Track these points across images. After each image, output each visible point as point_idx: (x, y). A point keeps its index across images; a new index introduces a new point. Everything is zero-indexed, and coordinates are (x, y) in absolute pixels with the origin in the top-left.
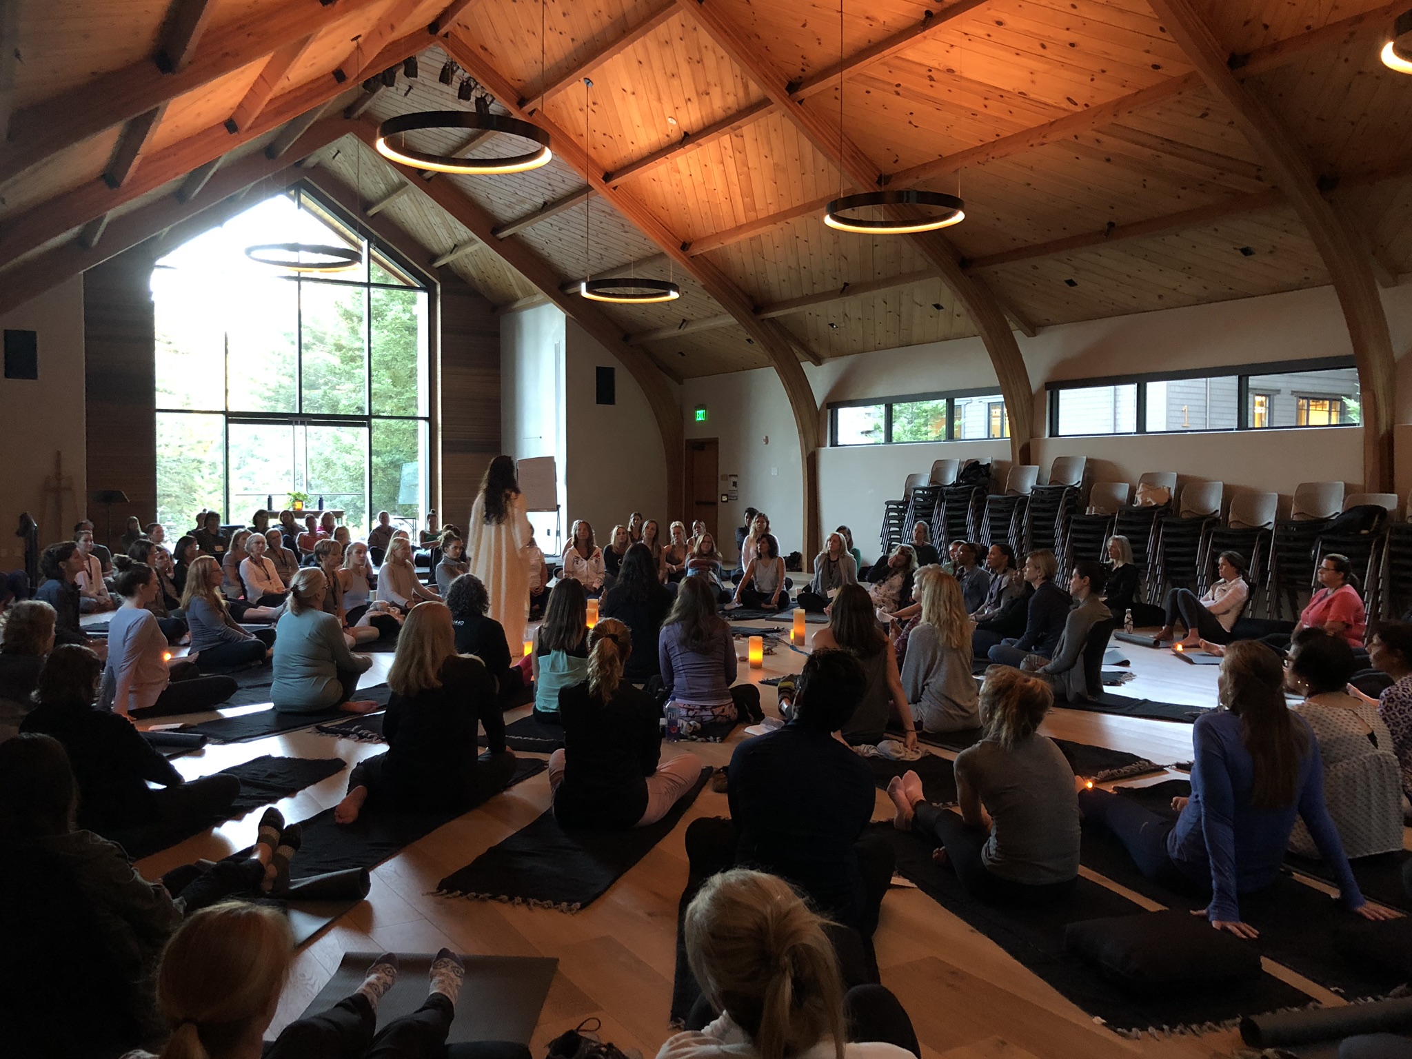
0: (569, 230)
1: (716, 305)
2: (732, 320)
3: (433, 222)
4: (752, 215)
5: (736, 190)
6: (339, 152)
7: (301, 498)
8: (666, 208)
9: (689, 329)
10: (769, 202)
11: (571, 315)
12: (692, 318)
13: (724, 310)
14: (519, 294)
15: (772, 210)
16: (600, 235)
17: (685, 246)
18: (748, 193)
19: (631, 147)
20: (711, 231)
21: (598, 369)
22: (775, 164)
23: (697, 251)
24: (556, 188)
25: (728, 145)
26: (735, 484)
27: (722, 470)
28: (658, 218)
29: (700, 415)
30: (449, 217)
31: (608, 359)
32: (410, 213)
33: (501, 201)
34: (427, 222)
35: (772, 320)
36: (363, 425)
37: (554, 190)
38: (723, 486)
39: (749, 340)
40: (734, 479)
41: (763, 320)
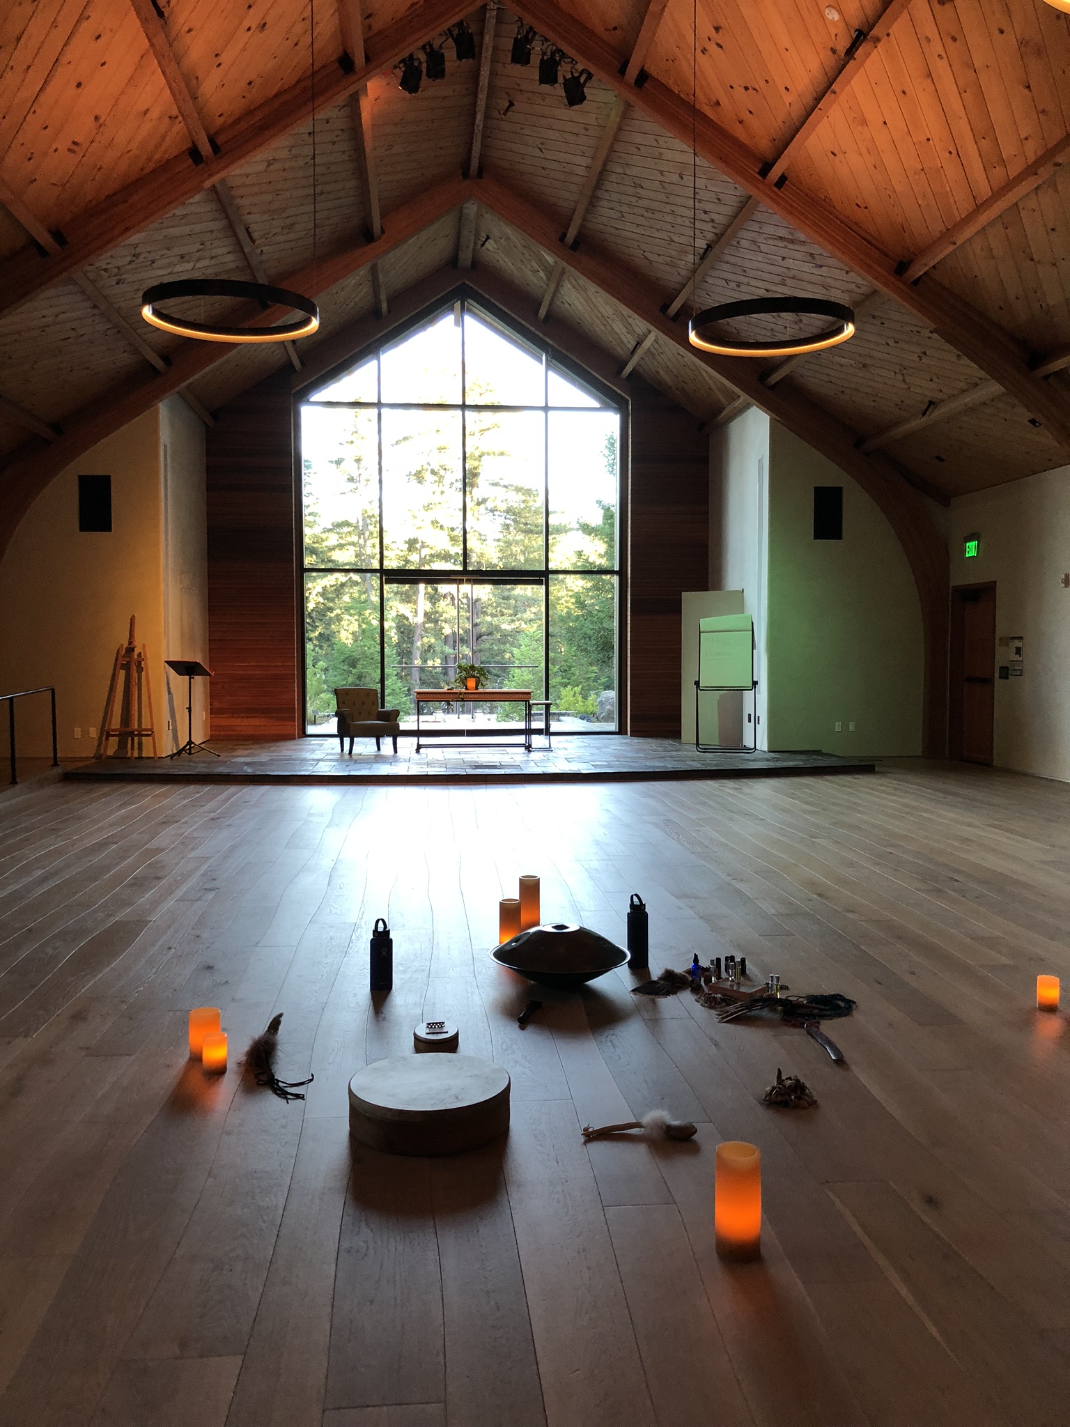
0: (748, 284)
1: (970, 368)
2: (995, 388)
3: (606, 315)
4: (999, 173)
5: (962, 127)
6: (488, 238)
8: (863, 205)
9: (937, 414)
10: (1022, 137)
11: (775, 416)
12: (940, 396)
13: (982, 374)
14: (723, 400)
15: (1032, 151)
17: (901, 268)
18: (985, 132)
19: (788, 98)
20: (937, 228)
21: (817, 489)
22: (1022, 43)
23: (917, 271)
24: (715, 217)
25: (930, 30)
26: (1018, 651)
27: (1001, 631)
28: (854, 227)
29: (971, 549)
31: (833, 475)
32: (580, 308)
33: (661, 259)
34: (599, 315)
36: (539, 583)
37: (712, 221)
38: (1003, 655)
39: (1033, 422)
40: (1018, 644)
41: (1046, 377)
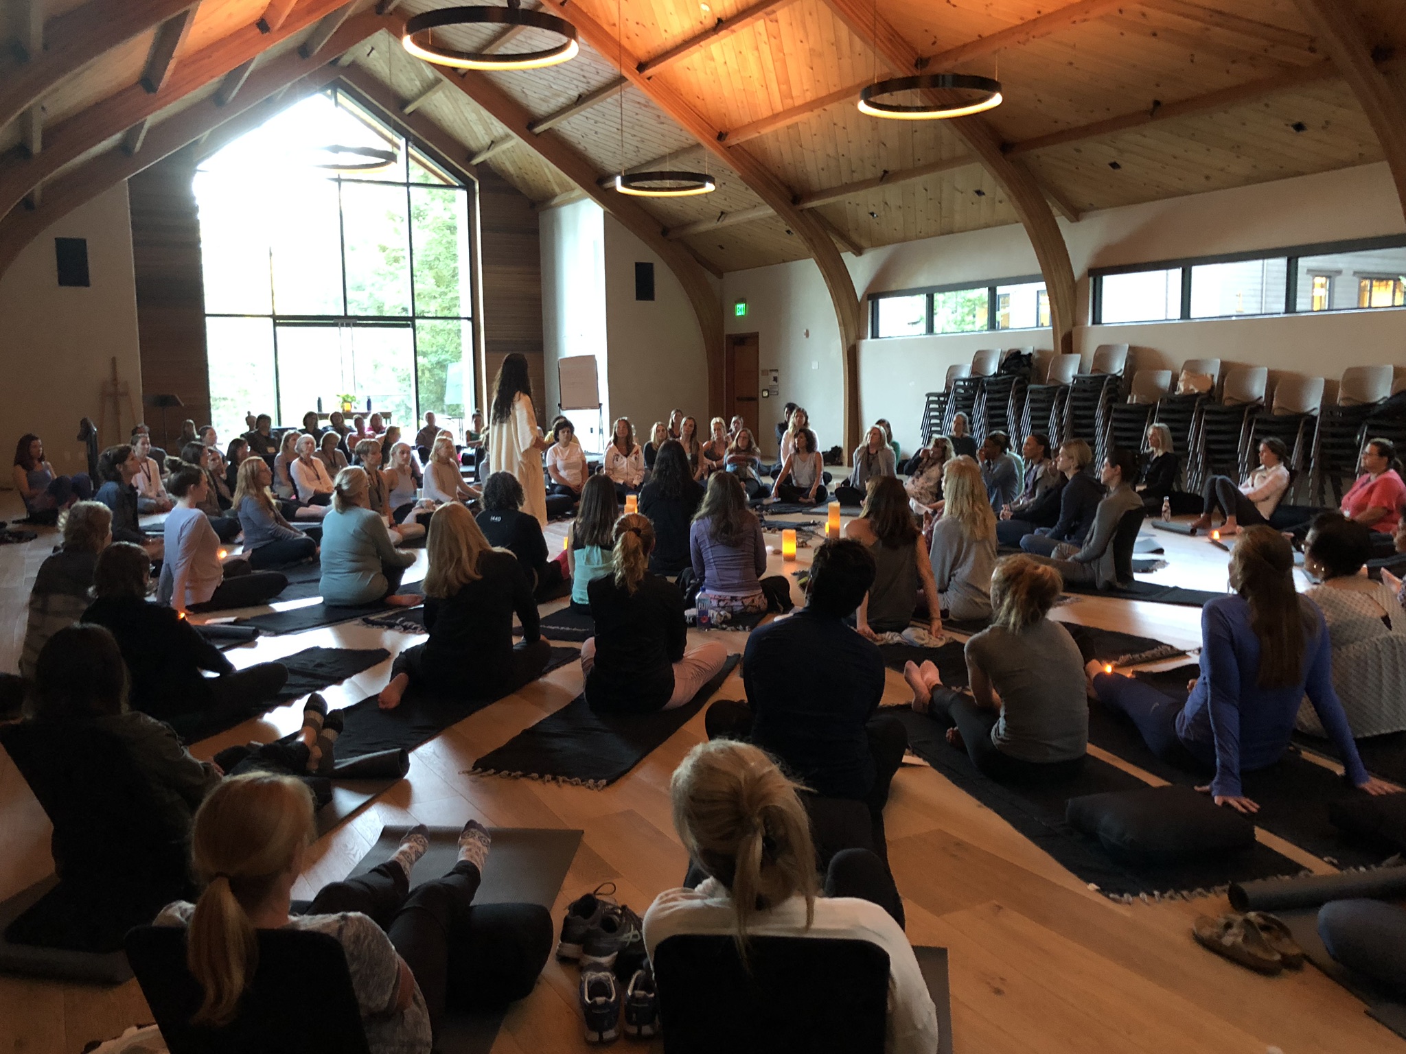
0: (604, 123)
1: (754, 196)
2: (770, 211)
3: (469, 118)
4: (789, 103)
5: (772, 76)
6: (373, 49)
7: (350, 400)
8: (701, 98)
9: (728, 222)
10: (805, 88)
11: (609, 211)
12: (729, 209)
13: (761, 201)
14: (557, 190)
15: (809, 97)
16: (636, 127)
17: (721, 136)
18: (784, 81)
19: (664, 35)
20: (747, 120)
21: (637, 265)
22: (811, 50)
23: (733, 141)
24: (590, 80)
25: (762, 30)
26: (775, 379)
27: (763, 365)
28: (693, 108)
29: (740, 310)
30: (485, 113)
31: (648, 255)
32: (446, 111)
33: (536, 96)
34: (463, 119)
35: (811, 210)
36: (408, 326)
37: (588, 83)
38: (764, 381)
39: (788, 232)
40: (774, 374)
41: (802, 211)
